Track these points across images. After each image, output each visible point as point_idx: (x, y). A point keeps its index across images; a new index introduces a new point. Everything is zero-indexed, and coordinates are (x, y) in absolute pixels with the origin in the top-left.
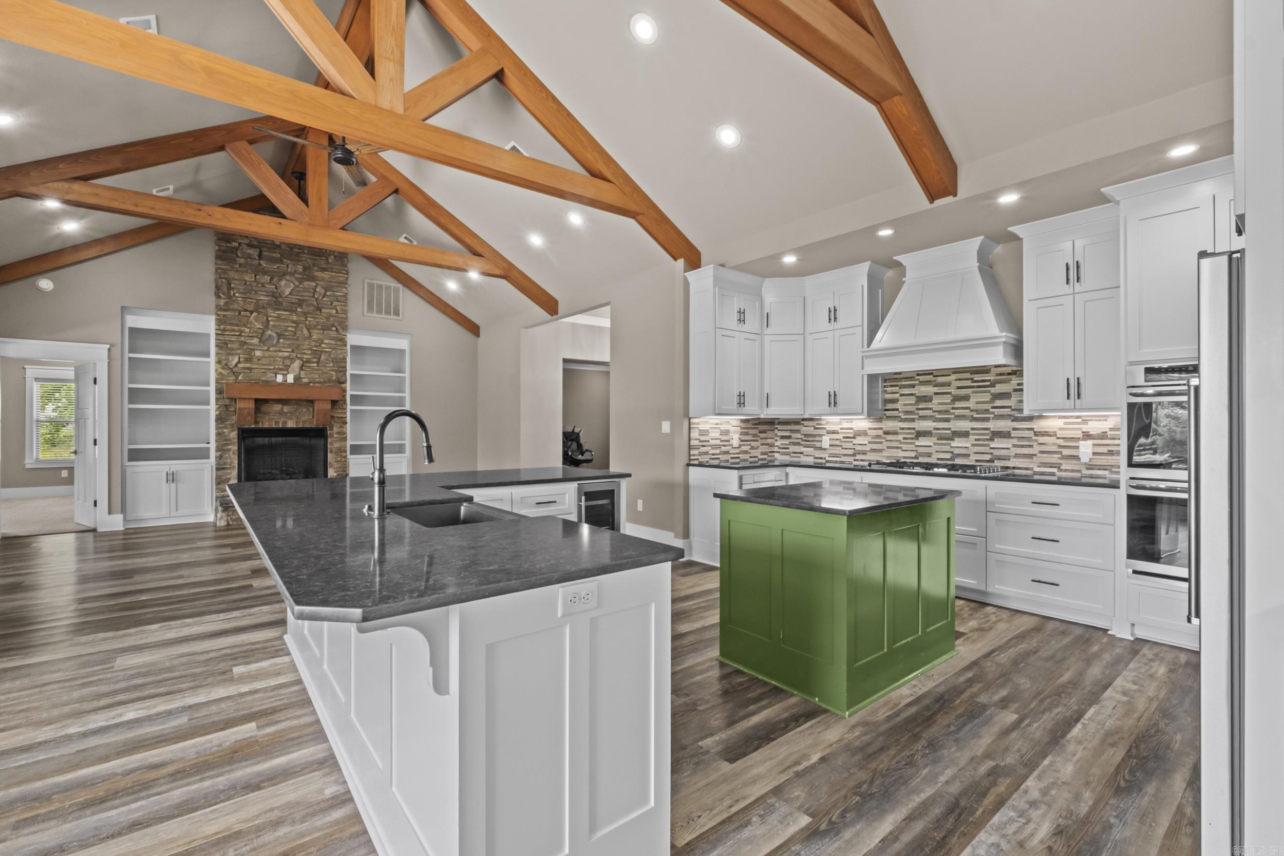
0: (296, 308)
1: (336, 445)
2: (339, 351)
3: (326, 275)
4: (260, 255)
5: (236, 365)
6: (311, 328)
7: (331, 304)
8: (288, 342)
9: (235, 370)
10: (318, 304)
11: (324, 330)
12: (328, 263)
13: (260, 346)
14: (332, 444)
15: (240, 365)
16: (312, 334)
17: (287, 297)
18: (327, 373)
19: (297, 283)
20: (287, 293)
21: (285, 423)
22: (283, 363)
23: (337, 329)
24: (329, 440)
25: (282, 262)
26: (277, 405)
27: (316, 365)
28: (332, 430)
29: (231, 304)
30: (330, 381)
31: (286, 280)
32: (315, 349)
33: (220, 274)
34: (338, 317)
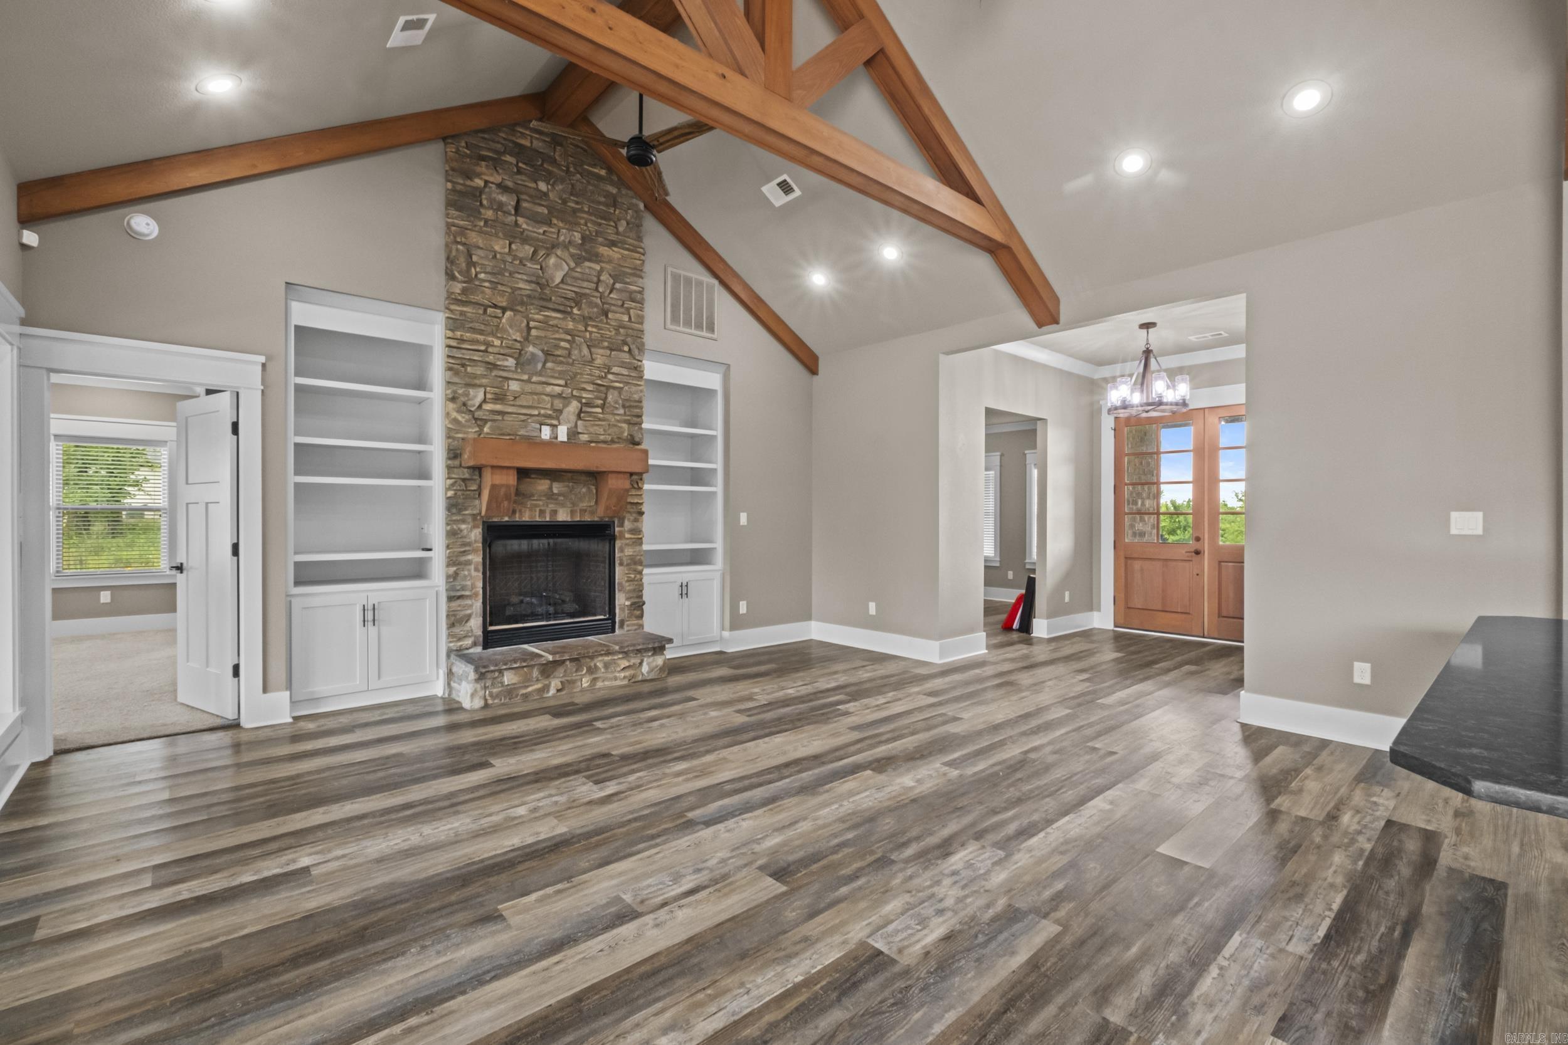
0: (572, 307)
1: (629, 551)
2: (634, 389)
3: (615, 253)
4: (517, 208)
5: (480, 407)
6: (595, 346)
7: (622, 305)
8: (559, 369)
9: (478, 414)
10: (603, 303)
11: (611, 350)
12: (617, 233)
13: (516, 372)
14: (622, 550)
15: (488, 407)
16: (594, 356)
17: (557, 286)
18: (615, 426)
19: (572, 265)
20: (558, 280)
21: (554, 512)
22: (552, 405)
23: (630, 349)
24: (618, 544)
25: (550, 224)
26: (543, 481)
27: (599, 410)
28: (622, 525)
29: (472, 294)
30: (620, 439)
31: (557, 256)
32: (599, 382)
33: (454, 234)
34: (632, 329)
